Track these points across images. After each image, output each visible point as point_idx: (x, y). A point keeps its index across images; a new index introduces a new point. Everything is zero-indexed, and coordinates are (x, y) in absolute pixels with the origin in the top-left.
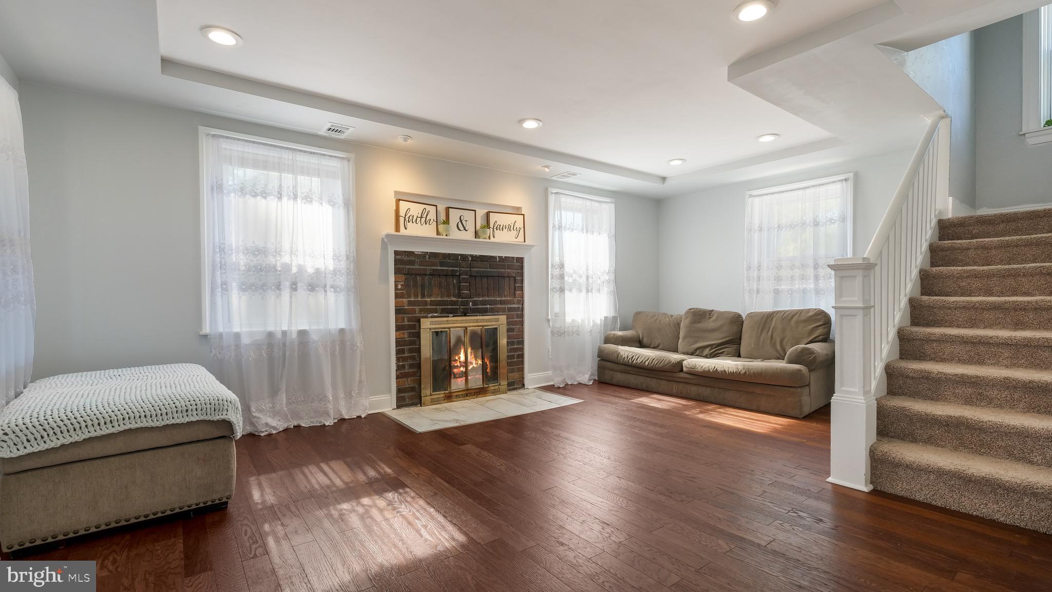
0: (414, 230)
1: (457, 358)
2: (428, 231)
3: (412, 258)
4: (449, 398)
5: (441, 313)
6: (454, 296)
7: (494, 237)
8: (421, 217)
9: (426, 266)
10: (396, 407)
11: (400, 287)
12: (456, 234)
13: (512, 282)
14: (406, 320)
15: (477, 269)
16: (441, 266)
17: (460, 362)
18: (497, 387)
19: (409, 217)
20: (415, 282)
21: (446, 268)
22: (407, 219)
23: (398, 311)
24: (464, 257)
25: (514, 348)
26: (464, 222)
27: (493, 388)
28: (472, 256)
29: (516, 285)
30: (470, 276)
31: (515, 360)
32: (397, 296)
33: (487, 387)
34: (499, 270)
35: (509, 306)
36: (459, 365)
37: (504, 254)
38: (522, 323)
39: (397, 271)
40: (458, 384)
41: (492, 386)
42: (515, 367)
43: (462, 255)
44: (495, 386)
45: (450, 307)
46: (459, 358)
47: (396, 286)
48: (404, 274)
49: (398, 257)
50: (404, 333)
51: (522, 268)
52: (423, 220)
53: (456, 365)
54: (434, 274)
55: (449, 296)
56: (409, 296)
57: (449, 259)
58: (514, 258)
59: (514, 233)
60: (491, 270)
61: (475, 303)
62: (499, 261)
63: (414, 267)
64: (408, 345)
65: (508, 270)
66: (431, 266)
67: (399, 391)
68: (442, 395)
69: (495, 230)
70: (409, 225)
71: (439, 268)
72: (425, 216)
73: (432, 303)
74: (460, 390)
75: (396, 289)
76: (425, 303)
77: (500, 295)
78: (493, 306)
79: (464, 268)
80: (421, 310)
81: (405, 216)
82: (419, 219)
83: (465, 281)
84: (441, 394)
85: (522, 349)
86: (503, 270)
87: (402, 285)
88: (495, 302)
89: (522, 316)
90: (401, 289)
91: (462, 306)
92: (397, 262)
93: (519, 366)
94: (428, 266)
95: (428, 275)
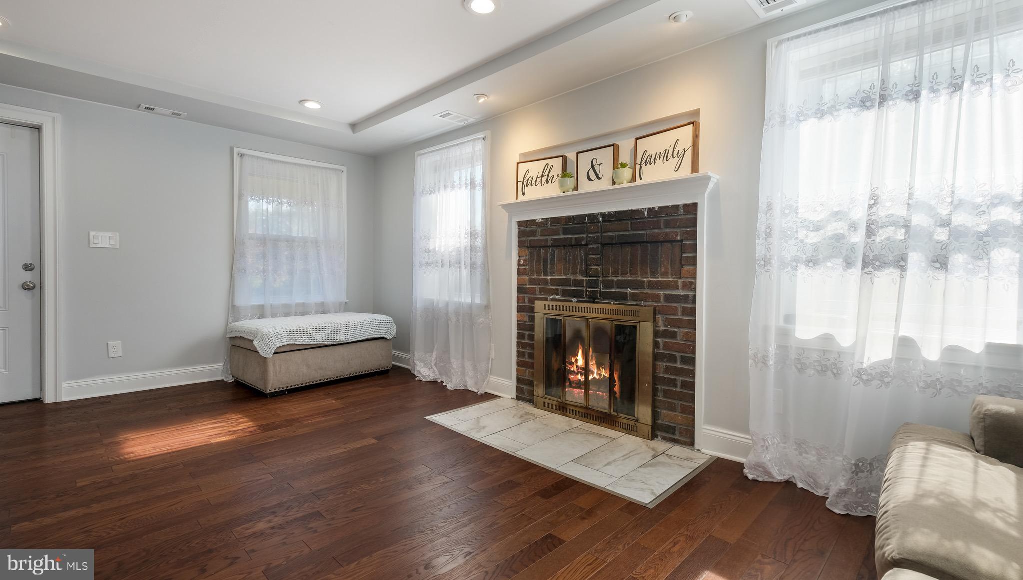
0: (533, 193)
1: (573, 361)
2: (552, 190)
3: (533, 228)
4: (563, 408)
5: (563, 296)
6: (582, 274)
7: (641, 179)
8: (542, 176)
9: (546, 236)
10: (515, 397)
11: (522, 262)
12: (586, 187)
13: (677, 250)
14: (526, 300)
15: (610, 234)
16: (564, 234)
17: (577, 366)
18: (632, 423)
19: (528, 180)
20: (539, 255)
21: (570, 236)
22: (525, 183)
23: (520, 290)
24: (592, 217)
25: (676, 368)
26: (597, 167)
27: (625, 421)
28: (603, 215)
29: (684, 255)
30: (603, 245)
31: (678, 389)
32: (519, 273)
33: (614, 416)
34: (648, 232)
35: (668, 292)
36: (576, 370)
37: (656, 204)
38: (692, 324)
39: (521, 244)
40: (575, 395)
41: (623, 418)
42: (676, 402)
43: (589, 216)
44: (628, 419)
45: (573, 288)
46: (576, 361)
47: (519, 261)
48: (527, 247)
49: (522, 228)
50: (524, 316)
51: (694, 223)
52: (544, 179)
53: (572, 369)
54: (557, 244)
55: (574, 273)
56: (532, 273)
57: (573, 224)
58: (677, 207)
59: (673, 162)
60: (635, 233)
61: (608, 285)
62: (649, 216)
63: (536, 238)
64: (527, 330)
65: (667, 230)
66: (552, 235)
67: (519, 380)
68: (555, 403)
69: (643, 166)
70: (528, 190)
71: (562, 237)
72: (546, 174)
73: (554, 282)
74: (576, 404)
75: (519, 265)
76: (545, 282)
77: (654, 274)
78: (637, 291)
79: (592, 233)
80: (541, 290)
81: (524, 179)
82: (539, 179)
83: (594, 251)
84: (552, 400)
85: (692, 374)
86: (656, 231)
87: (525, 261)
88: (639, 285)
89: (693, 312)
90: (523, 265)
91: (589, 287)
92: (521, 234)
93: (687, 404)
94: (549, 235)
95: (550, 246)
